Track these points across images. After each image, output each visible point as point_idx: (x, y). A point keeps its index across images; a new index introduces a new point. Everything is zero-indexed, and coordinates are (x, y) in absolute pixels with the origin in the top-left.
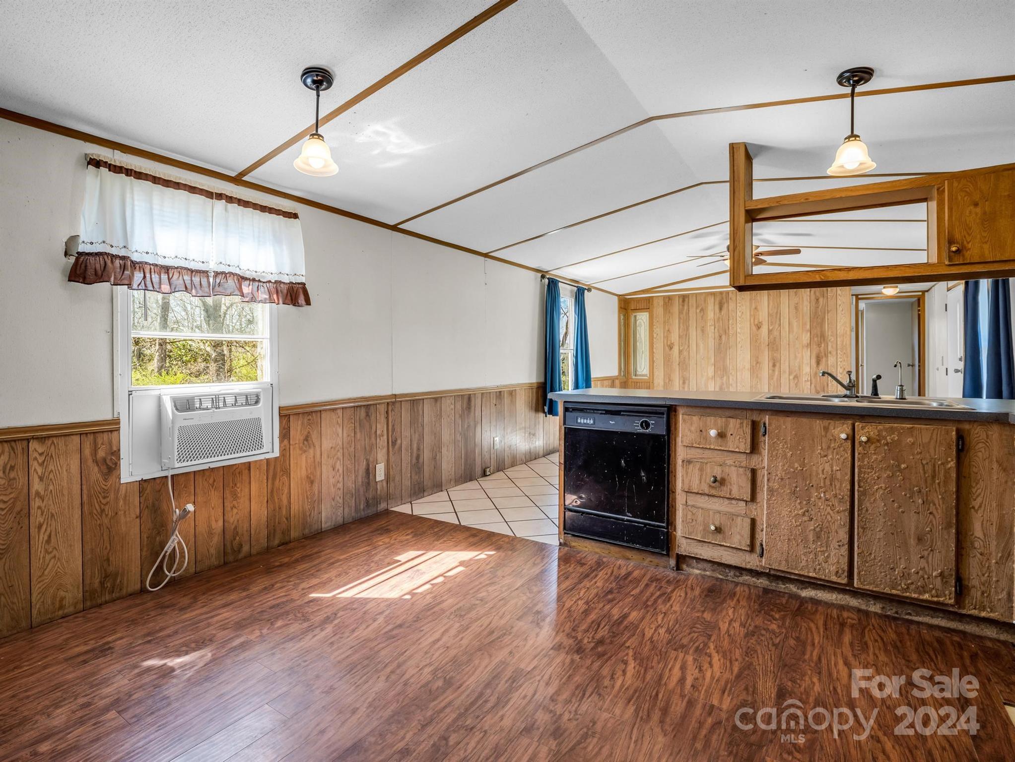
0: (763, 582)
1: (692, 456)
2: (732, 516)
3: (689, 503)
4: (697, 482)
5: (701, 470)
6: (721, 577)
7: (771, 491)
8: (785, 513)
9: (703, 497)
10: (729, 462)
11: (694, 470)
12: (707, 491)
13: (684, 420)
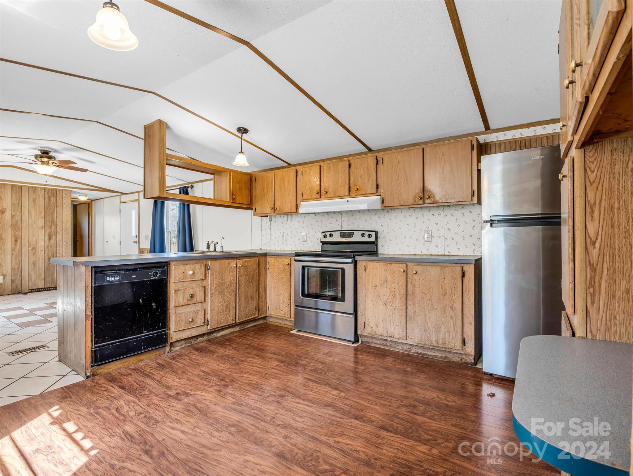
0: (206, 338)
1: (178, 287)
2: (197, 312)
3: (177, 312)
4: (182, 300)
5: (184, 293)
6: (189, 345)
7: (212, 294)
8: (216, 302)
9: (183, 307)
10: (195, 286)
11: (180, 294)
12: (186, 303)
13: (175, 268)
